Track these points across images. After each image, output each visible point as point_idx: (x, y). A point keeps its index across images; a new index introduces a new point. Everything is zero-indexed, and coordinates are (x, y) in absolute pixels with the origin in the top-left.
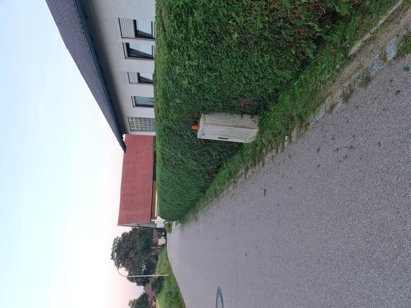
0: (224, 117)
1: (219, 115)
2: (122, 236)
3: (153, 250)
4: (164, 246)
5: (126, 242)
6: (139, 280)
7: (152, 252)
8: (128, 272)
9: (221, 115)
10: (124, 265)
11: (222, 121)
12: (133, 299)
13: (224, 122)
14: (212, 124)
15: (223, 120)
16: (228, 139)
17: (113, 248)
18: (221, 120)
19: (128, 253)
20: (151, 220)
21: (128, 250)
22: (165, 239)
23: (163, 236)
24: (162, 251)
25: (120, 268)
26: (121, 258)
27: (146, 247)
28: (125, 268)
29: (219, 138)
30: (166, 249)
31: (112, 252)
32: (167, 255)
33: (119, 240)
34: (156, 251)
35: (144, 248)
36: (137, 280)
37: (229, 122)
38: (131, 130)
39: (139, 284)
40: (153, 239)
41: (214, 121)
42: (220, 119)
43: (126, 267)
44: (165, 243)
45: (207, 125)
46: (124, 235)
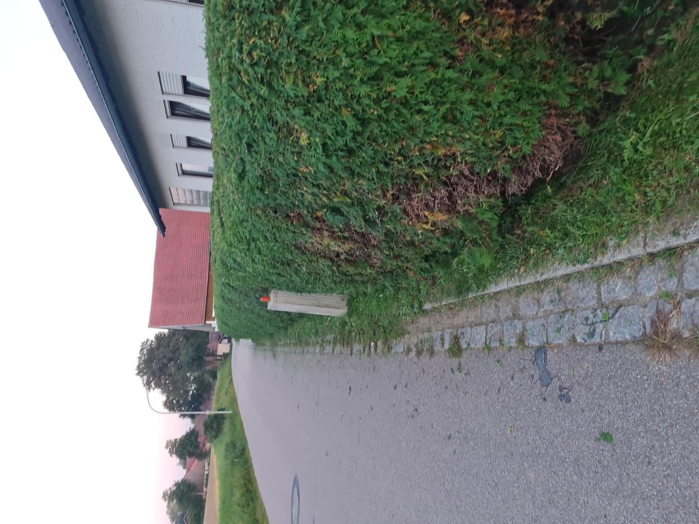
2: (155, 338)
3: (209, 362)
4: (227, 356)
5: (162, 349)
7: (207, 365)
8: (165, 396)
10: (158, 386)
12: (173, 438)
19: (165, 366)
20: (205, 322)
21: (165, 361)
22: (229, 345)
23: (226, 338)
24: (222, 364)
26: (153, 374)
27: (196, 358)
28: (160, 390)
30: (231, 364)
31: (137, 363)
32: (230, 374)
33: (151, 345)
34: (214, 365)
35: (193, 360)
36: (181, 409)
38: (174, 204)
39: (183, 415)
40: (208, 343)
43: (162, 389)
44: (228, 352)
46: (159, 338)
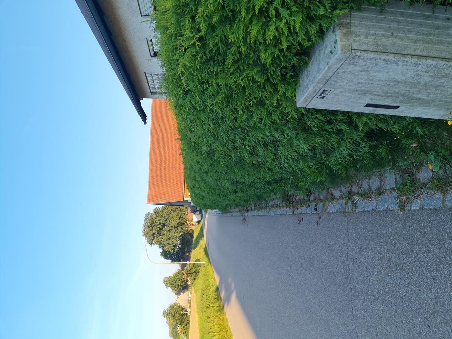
0: (421, 24)
1: (403, 15)
2: (153, 211)
4: (200, 222)
5: (158, 218)
6: (173, 257)
8: (162, 249)
9: (411, 16)
10: (157, 243)
11: (416, 37)
12: (168, 276)
13: (424, 41)
14: (381, 49)
15: (418, 33)
16: (396, 107)
17: (145, 225)
18: (411, 35)
19: (161, 229)
20: (184, 199)
21: (160, 226)
22: (200, 215)
23: (198, 211)
25: (153, 245)
27: (180, 224)
28: (158, 245)
29: (368, 105)
31: (143, 228)
33: (151, 216)
35: (178, 225)
36: (172, 257)
37: (442, 43)
38: (151, 93)
39: (173, 260)
40: (187, 215)
41: (384, 40)
42: (409, 31)
44: (200, 220)
45: (358, 53)
46: (156, 212)
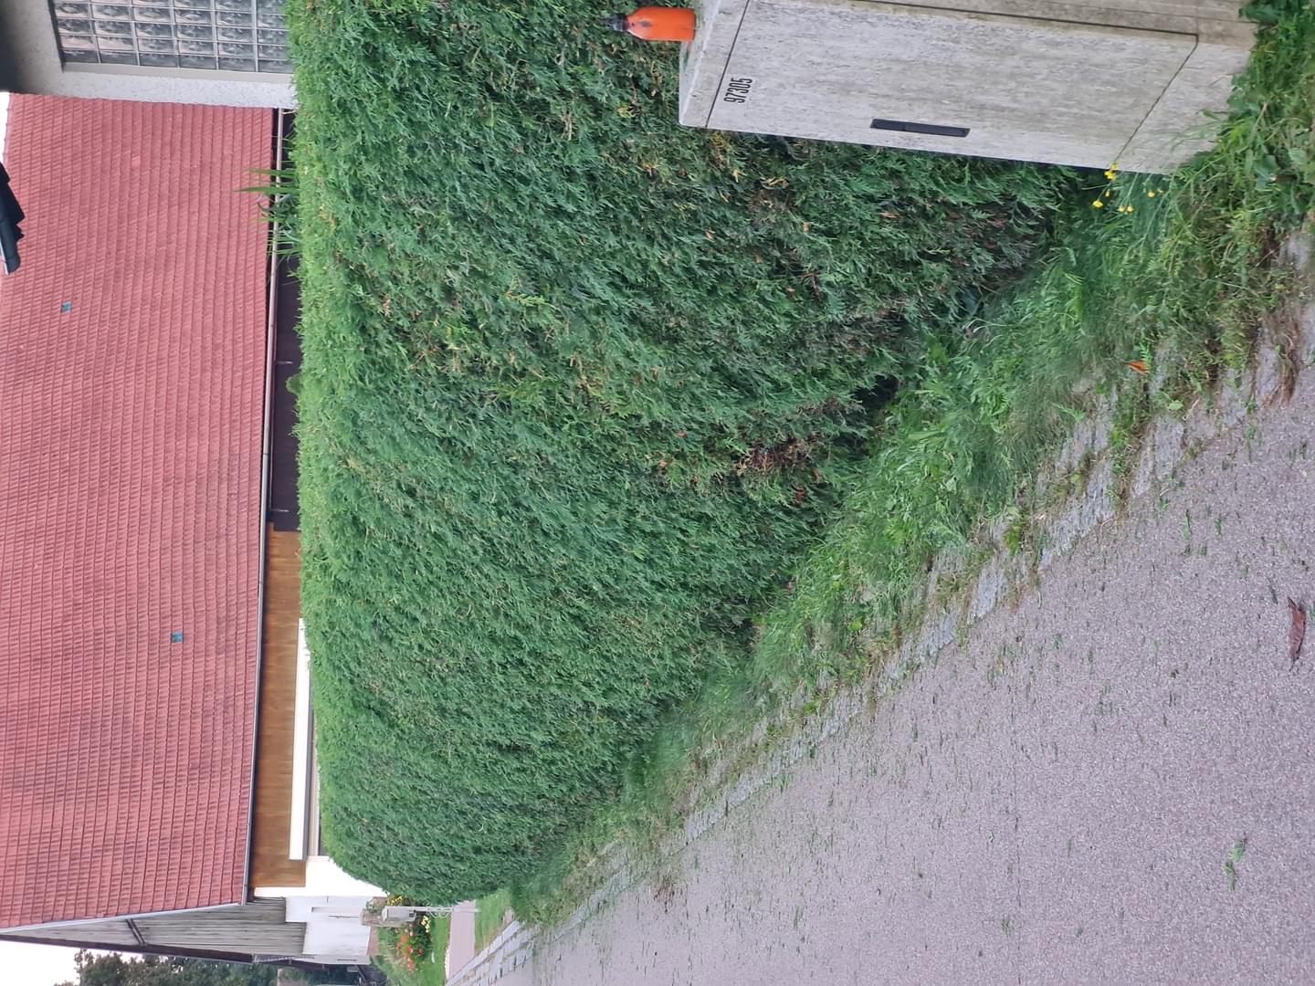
16: (963, 132)
20: (250, 890)
29: (878, 124)
38: (65, 57)
